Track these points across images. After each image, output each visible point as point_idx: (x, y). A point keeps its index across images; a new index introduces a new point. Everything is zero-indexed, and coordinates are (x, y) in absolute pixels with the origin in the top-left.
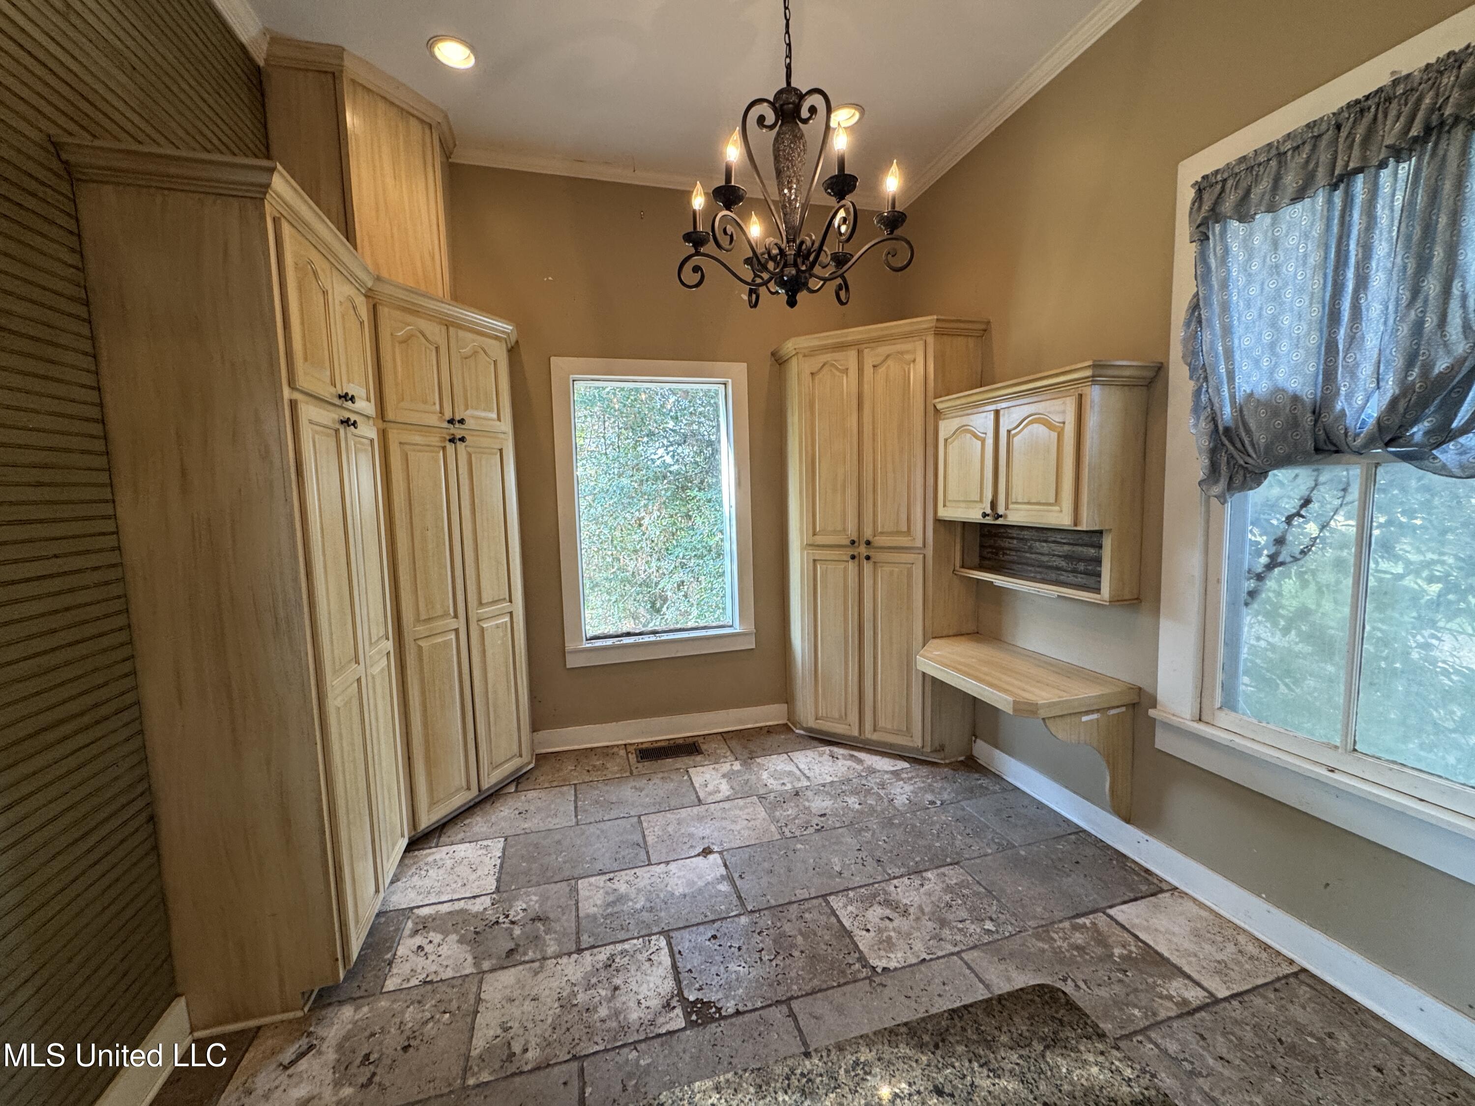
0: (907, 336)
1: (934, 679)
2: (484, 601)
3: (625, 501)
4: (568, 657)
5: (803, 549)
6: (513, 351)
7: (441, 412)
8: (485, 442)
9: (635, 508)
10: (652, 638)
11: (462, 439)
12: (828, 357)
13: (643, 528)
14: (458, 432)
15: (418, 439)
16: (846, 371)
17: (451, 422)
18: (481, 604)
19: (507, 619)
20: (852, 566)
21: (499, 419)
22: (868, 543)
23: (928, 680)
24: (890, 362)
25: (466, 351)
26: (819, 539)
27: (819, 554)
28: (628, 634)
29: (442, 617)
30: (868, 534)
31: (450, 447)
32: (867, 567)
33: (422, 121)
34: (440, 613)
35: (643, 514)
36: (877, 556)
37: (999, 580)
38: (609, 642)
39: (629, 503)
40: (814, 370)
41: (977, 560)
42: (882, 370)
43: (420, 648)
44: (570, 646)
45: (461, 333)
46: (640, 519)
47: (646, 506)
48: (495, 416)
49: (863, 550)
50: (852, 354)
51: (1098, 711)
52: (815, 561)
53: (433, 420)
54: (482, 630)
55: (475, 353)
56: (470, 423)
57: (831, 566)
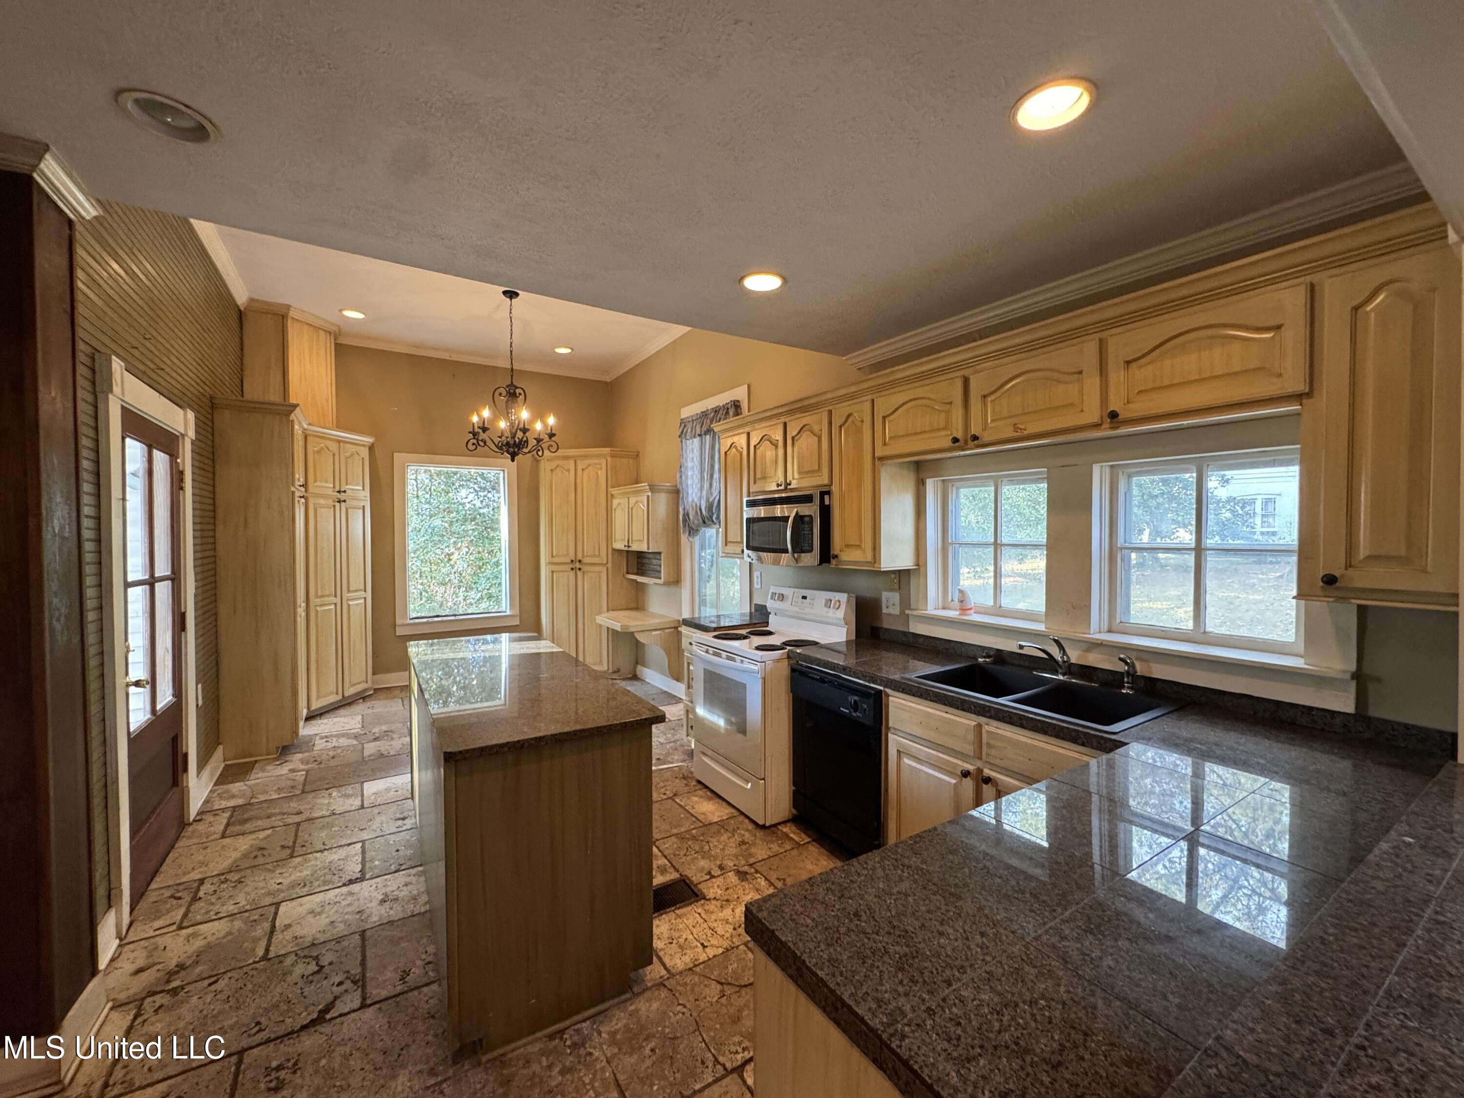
0: (599, 456)
1: (613, 630)
2: (351, 589)
3: (436, 538)
4: (397, 628)
5: (546, 565)
6: (371, 448)
7: (334, 487)
8: (354, 503)
9: (445, 545)
10: (453, 618)
11: (344, 501)
12: (560, 462)
13: (452, 562)
14: (342, 496)
15: (322, 501)
16: (569, 471)
17: (339, 492)
18: (349, 591)
19: (362, 601)
20: (572, 574)
21: (363, 489)
22: (580, 561)
23: (610, 632)
24: (590, 468)
25: (347, 454)
26: (555, 560)
27: (555, 568)
28: (438, 616)
29: (328, 596)
30: (580, 557)
31: (337, 505)
32: (579, 574)
33: (325, 331)
34: (327, 593)
35: (453, 550)
36: (585, 568)
37: (640, 579)
38: (425, 620)
39: (440, 541)
40: (553, 468)
41: (636, 570)
42: (586, 472)
43: (317, 611)
44: (399, 621)
45: (346, 445)
46: (449, 555)
47: (455, 543)
48: (361, 488)
49: (578, 565)
50: (572, 462)
51: (660, 629)
52: (553, 572)
53: (330, 492)
54: (349, 606)
55: (352, 455)
56: (349, 493)
57: (561, 574)
